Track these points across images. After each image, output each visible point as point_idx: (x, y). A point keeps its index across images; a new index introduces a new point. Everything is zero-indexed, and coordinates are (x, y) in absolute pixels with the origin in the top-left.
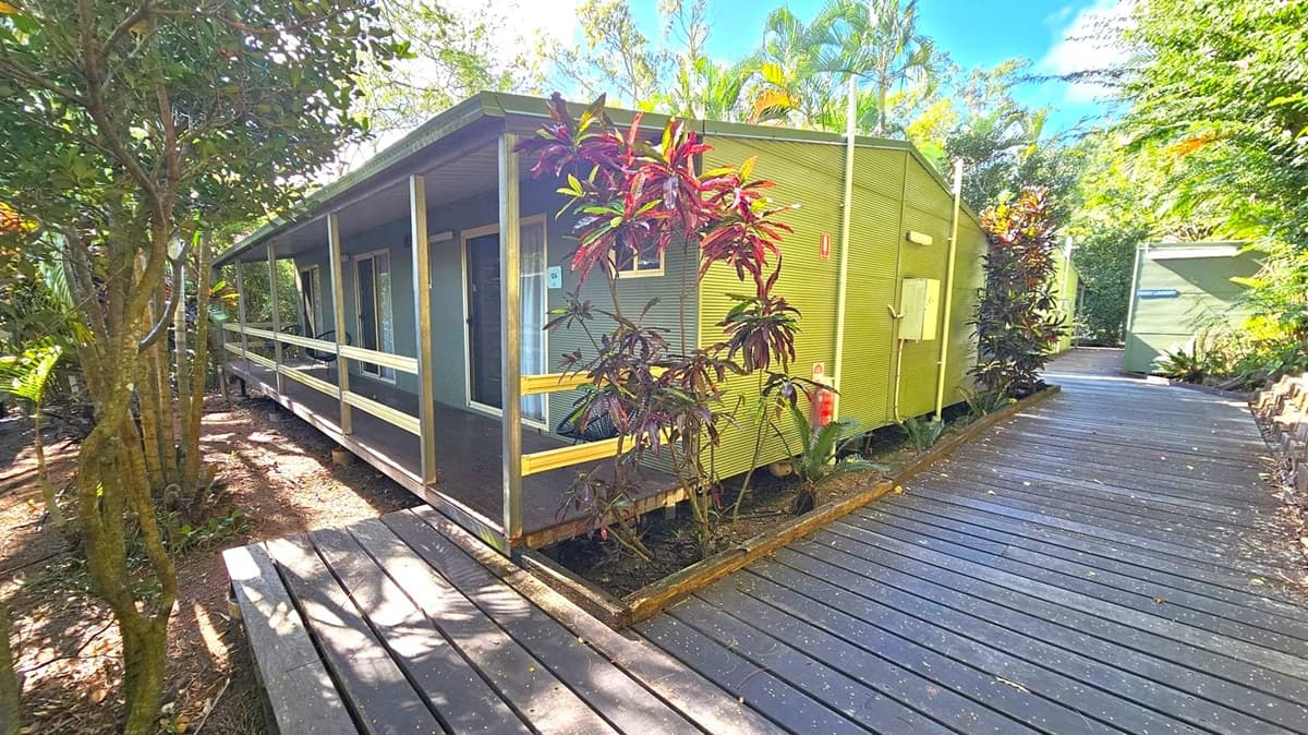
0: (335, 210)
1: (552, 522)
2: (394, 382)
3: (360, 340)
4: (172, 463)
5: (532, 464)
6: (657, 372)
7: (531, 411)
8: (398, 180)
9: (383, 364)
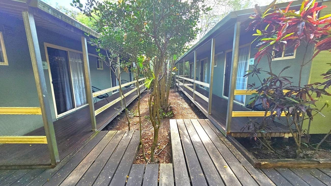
0: (196, 50)
1: (240, 131)
2: (206, 89)
3: (200, 79)
4: (164, 101)
5: (235, 114)
6: (285, 91)
7: (240, 100)
8: (210, 40)
9: (204, 86)
